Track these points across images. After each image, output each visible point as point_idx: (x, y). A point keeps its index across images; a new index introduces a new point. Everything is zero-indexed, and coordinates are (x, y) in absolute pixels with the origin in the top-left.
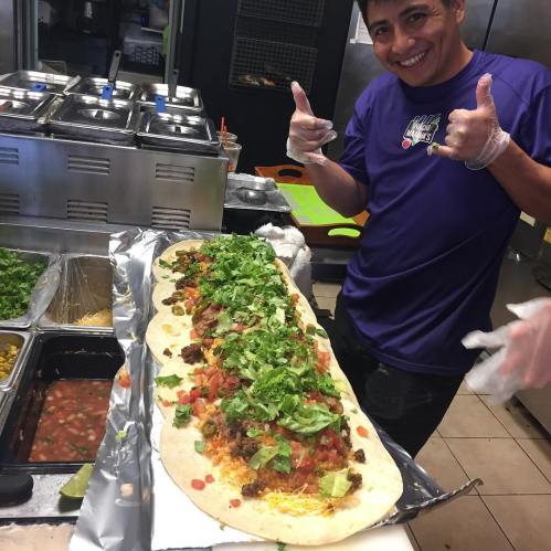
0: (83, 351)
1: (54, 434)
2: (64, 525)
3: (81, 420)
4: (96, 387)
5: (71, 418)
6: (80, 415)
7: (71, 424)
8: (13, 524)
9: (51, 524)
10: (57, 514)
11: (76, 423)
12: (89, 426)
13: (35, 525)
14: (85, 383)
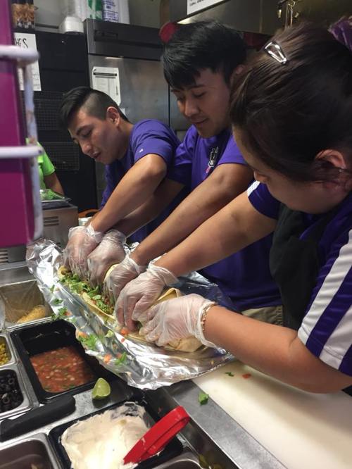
0: (41, 335)
1: (49, 385)
2: (106, 412)
3: (59, 373)
4: (55, 354)
5: (52, 374)
6: (57, 371)
7: (54, 376)
8: (78, 421)
9: (99, 414)
10: (96, 410)
11: (57, 375)
12: (66, 374)
13: (91, 418)
14: (46, 355)
